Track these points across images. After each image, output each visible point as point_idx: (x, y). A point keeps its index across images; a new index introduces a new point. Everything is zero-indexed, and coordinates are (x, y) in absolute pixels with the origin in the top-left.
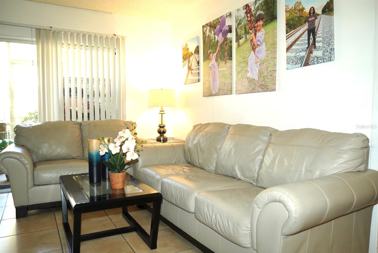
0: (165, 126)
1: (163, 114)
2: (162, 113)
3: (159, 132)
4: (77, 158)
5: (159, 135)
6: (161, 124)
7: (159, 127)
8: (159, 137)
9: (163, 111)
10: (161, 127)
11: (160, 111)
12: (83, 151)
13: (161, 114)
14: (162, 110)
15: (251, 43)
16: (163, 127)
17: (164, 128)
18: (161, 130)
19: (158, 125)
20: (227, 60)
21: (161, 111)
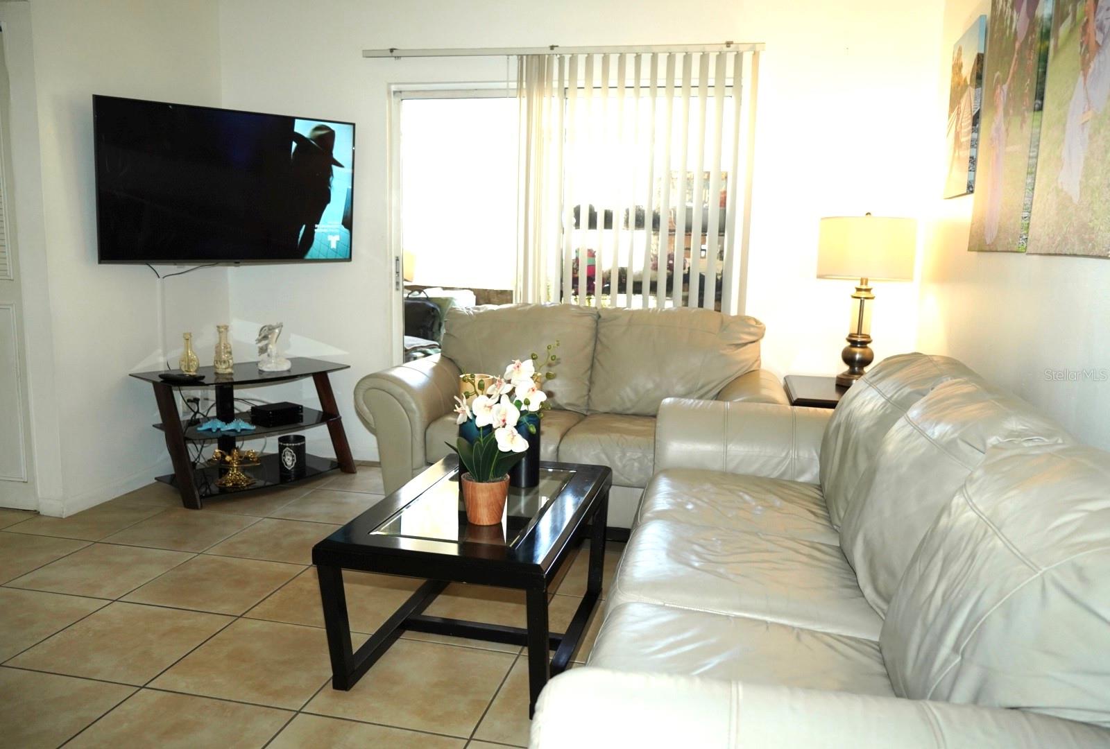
0: (869, 342)
1: (866, 300)
2: (863, 294)
3: (848, 358)
4: (567, 408)
5: (845, 368)
6: (856, 332)
7: (849, 344)
8: (843, 377)
9: (868, 290)
10: (854, 344)
11: (855, 290)
12: (589, 391)
13: (859, 300)
14: (864, 287)
15: (1083, 39)
16: (864, 344)
17: (866, 347)
18: (855, 353)
19: (847, 336)
20: (1026, 114)
21: (859, 290)
